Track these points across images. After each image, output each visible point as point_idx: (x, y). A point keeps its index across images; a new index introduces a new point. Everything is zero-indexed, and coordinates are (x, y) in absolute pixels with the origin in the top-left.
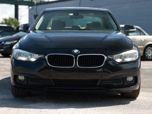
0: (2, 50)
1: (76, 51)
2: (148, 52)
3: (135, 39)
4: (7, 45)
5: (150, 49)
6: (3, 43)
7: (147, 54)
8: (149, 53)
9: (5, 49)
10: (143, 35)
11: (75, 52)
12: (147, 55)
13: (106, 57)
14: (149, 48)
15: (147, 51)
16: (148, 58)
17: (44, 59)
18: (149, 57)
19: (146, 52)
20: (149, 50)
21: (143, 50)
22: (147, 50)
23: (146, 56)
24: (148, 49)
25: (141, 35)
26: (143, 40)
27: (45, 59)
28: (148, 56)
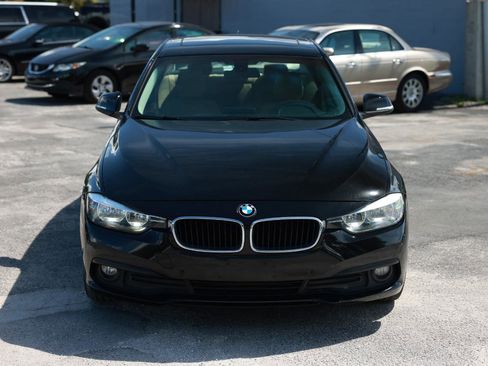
0: (50, 85)
1: (247, 209)
2: (408, 91)
3: (380, 60)
4: (60, 73)
5: (413, 83)
6: (51, 67)
7: (405, 96)
8: (412, 94)
9: (56, 82)
10: (396, 50)
11: (245, 211)
12: (405, 100)
13: (322, 223)
14: (410, 81)
15: (406, 89)
16: (408, 105)
17: (164, 227)
18: (411, 103)
19: (404, 93)
20: (411, 87)
21: (396, 87)
22: (406, 86)
23: (402, 101)
24: (409, 84)
25: (392, 50)
26: (398, 63)
27: (168, 230)
28: (407, 101)
